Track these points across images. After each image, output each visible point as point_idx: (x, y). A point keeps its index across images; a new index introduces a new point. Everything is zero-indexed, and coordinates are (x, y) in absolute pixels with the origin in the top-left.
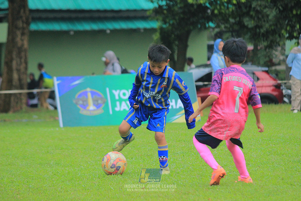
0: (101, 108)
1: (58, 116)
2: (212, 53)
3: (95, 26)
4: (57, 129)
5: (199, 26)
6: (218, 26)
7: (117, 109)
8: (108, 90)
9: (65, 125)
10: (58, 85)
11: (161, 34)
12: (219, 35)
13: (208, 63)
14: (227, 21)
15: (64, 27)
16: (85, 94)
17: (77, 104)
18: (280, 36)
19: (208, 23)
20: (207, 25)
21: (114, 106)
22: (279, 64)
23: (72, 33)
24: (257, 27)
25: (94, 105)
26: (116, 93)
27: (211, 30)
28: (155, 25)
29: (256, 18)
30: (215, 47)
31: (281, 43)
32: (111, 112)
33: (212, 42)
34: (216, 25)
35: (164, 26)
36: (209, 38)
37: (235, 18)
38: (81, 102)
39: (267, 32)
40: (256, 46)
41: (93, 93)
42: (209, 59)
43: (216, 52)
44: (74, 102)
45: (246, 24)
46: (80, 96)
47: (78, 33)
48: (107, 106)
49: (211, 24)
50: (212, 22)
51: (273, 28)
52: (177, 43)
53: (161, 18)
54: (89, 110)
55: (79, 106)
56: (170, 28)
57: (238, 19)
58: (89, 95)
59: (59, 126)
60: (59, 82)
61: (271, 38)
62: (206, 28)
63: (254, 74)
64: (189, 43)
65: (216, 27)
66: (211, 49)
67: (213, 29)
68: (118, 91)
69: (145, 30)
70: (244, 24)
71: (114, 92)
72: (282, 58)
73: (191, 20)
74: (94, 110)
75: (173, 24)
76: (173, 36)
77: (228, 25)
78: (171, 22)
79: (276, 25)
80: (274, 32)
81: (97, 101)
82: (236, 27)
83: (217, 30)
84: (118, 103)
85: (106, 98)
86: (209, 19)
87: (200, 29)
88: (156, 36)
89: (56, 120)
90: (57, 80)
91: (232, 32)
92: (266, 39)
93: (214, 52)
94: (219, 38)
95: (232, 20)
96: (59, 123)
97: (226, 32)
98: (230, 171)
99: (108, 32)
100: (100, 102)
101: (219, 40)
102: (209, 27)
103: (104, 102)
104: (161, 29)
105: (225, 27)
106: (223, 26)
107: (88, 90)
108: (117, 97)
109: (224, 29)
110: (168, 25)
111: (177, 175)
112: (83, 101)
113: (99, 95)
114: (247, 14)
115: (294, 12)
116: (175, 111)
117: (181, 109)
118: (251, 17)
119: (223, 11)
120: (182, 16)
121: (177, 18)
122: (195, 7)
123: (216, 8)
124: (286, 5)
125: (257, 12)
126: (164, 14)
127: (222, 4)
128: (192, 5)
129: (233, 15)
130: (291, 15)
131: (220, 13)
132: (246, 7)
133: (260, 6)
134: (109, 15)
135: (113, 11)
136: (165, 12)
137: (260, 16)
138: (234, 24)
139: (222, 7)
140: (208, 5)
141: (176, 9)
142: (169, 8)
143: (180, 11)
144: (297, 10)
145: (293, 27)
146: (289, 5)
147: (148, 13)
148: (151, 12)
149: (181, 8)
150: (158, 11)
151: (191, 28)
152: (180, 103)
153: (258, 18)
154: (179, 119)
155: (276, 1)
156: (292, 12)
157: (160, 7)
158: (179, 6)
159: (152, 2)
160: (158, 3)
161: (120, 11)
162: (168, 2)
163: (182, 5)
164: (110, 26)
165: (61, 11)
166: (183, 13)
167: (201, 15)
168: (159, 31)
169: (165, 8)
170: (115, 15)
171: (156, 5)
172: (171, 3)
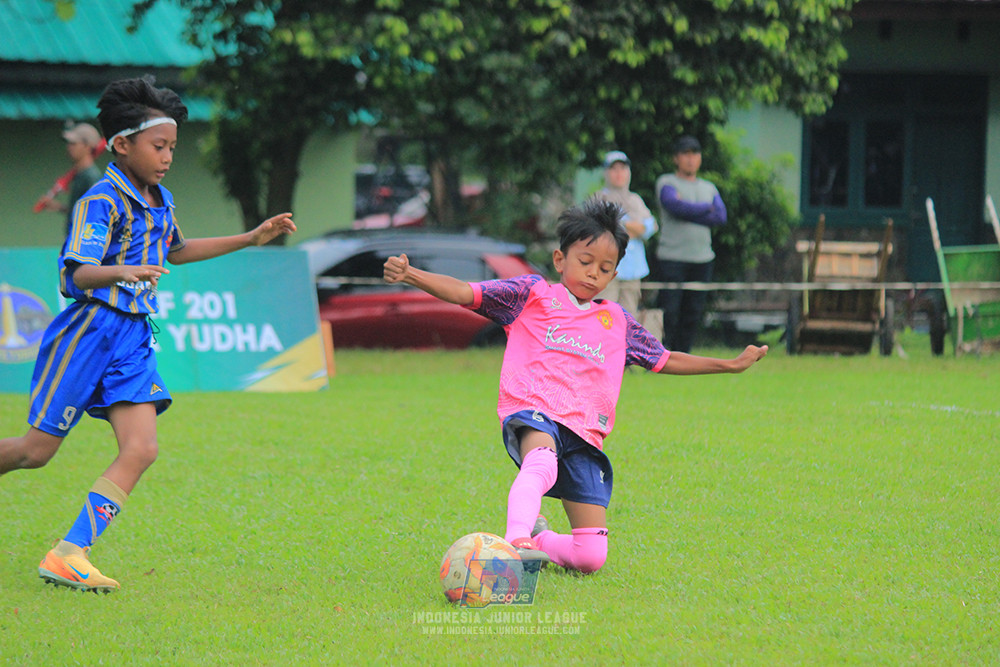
5: (331, 121)
6: (384, 123)
11: (221, 137)
12: (390, 149)
13: (358, 225)
14: (410, 108)
18: (563, 158)
19: (356, 110)
20: (353, 118)
24: (496, 128)
25: (20, 332)
27: (365, 132)
28: (206, 110)
29: (495, 106)
31: (563, 178)
34: (378, 118)
35: (233, 116)
37: (432, 100)
39: (524, 142)
40: (493, 185)
41: (18, 299)
49: (365, 117)
50: (368, 110)
51: (542, 134)
52: (267, 164)
53: (220, 93)
54: (5, 347)
56: (246, 122)
57: (442, 105)
58: (8, 303)
61: (535, 160)
62: (350, 127)
63: (483, 262)
64: (305, 166)
65: (379, 125)
67: (372, 128)
73: (309, 100)
74: (20, 348)
75: (256, 111)
76: (256, 146)
77: (412, 121)
78: (252, 104)
79: (551, 127)
80: (545, 147)
82: (438, 128)
83: (380, 133)
86: (361, 100)
87: (334, 130)
88: (208, 144)
91: (426, 140)
92: (524, 167)
95: (425, 107)
97: (408, 140)
98: (401, 531)
100: (37, 324)
102: (359, 126)
104: (223, 123)
105: (405, 127)
106: (397, 123)
107: (5, 288)
109: (401, 132)
110: (240, 112)
111: (249, 537)
113: (34, 304)
114: (470, 91)
115: (602, 93)
116: (255, 359)
117: (271, 353)
118: (480, 100)
119: (398, 81)
120: (281, 89)
121: (268, 93)
122: (321, 66)
123: (377, 72)
124: (580, 72)
125: (499, 88)
126: (231, 80)
127: (397, 62)
128: (313, 61)
129: (428, 91)
130: (594, 102)
131: (390, 87)
132: (467, 72)
133: (508, 70)
134: (74, 77)
135: (84, 67)
136: (234, 74)
137: (507, 100)
138: (433, 117)
139: (397, 70)
140: (357, 61)
141: (265, 67)
142: (246, 64)
143: (277, 74)
144: (608, 88)
145: (597, 135)
146: (589, 73)
147: (184, 78)
148: (193, 73)
149: (277, 66)
150: (214, 72)
151: (308, 123)
152: (270, 337)
153: (502, 106)
154: (266, 381)
155: (551, 60)
156: (595, 92)
157: (221, 60)
158: (274, 59)
159: (197, 45)
160: (213, 48)
161: (106, 68)
162: (244, 47)
163: (284, 58)
164: (75, 109)
166: (286, 80)
167: (335, 89)
168: (216, 129)
169: (233, 62)
170: (92, 78)
171: (208, 55)
172: (253, 52)
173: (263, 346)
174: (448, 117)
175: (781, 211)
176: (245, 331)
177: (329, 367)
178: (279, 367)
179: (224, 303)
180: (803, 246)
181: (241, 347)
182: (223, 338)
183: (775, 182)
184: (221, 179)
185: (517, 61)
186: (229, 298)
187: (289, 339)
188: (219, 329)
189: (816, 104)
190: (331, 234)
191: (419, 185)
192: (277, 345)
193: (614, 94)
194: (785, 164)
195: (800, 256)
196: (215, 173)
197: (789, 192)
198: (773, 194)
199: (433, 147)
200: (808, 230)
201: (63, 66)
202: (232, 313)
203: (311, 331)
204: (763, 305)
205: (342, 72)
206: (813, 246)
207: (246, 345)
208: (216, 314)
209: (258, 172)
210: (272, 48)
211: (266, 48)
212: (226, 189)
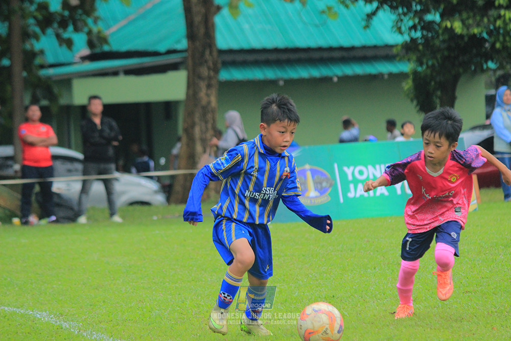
0: (327, 194)
2: (493, 108)
3: (315, 72)
5: (473, 68)
6: (501, 67)
7: (351, 195)
8: (336, 166)
11: (414, 80)
12: (502, 81)
15: (269, 74)
16: (303, 173)
19: (486, 62)
20: (485, 66)
21: (346, 190)
23: (281, 83)
25: (316, 189)
26: (349, 171)
27: (491, 73)
28: (406, 67)
30: (497, 98)
32: (342, 200)
33: (492, 92)
34: (498, 65)
35: (419, 69)
36: (489, 85)
41: (314, 172)
43: (499, 106)
47: (290, 82)
48: (336, 190)
49: (491, 65)
50: (492, 61)
52: (439, 93)
53: (414, 58)
54: (308, 197)
56: (429, 72)
58: (309, 174)
62: (483, 71)
64: (458, 94)
65: (498, 69)
66: (491, 102)
67: (495, 71)
68: (352, 168)
69: (391, 75)
71: (345, 169)
73: (461, 58)
74: (316, 197)
75: (433, 65)
76: (433, 83)
78: (430, 63)
81: (321, 183)
83: (500, 73)
84: (352, 186)
85: (335, 179)
86: (488, 56)
87: (475, 73)
88: (408, 85)
93: (495, 104)
99: (335, 79)
100: (324, 184)
101: (503, 88)
102: (488, 69)
103: (331, 185)
104: (415, 73)
106: (509, 67)
107: (307, 167)
108: (350, 178)
110: (425, 67)
113: (322, 174)
120: (446, 53)
121: (439, 56)
122: (466, 39)
123: (497, 40)
126: (419, 51)
127: (507, 33)
128: (461, 36)
131: (505, 48)
134: (336, 54)
135: (341, 49)
136: (421, 47)
139: (507, 38)
140: (485, 35)
141: (437, 42)
142: (427, 41)
143: (443, 46)
147: (395, 51)
148: (399, 48)
149: (444, 41)
150: (410, 47)
151: (461, 70)
157: (413, 40)
158: (441, 38)
159: (401, 33)
160: (409, 34)
161: (353, 48)
162: (425, 33)
163: (446, 37)
164: (337, 71)
165: (264, 51)
166: (449, 48)
167: (474, 51)
168: (411, 77)
169: (420, 41)
170: (345, 54)
171: (407, 38)
172: (430, 35)
184: (415, 102)
190: (474, 128)
196: (412, 101)
201: (331, 49)
205: (476, 41)
209: (434, 98)
210: (440, 32)
211: (437, 32)
212: (418, 108)
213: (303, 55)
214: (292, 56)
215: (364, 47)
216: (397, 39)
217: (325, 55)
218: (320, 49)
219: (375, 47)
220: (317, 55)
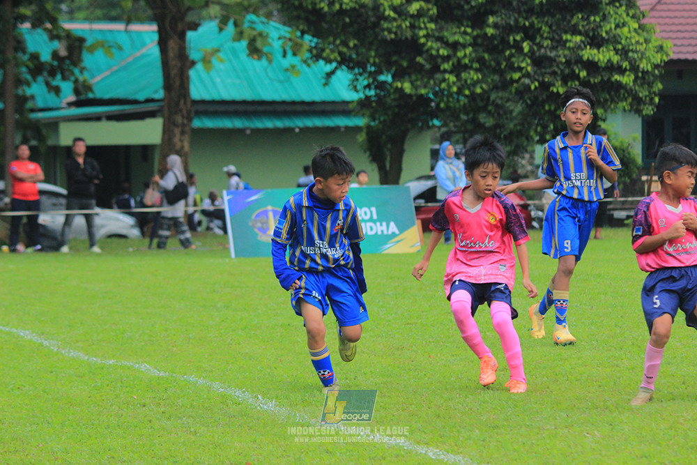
1: (228, 243)
2: (437, 161)
3: (279, 124)
4: (227, 260)
5: (420, 124)
6: (445, 125)
9: (237, 255)
10: (229, 201)
11: (368, 134)
12: (445, 137)
13: (432, 173)
14: (457, 118)
15: (238, 123)
16: (265, 213)
17: (253, 226)
18: (529, 138)
19: (432, 119)
20: (431, 124)
22: (526, 177)
23: (248, 132)
24: (497, 126)
27: (436, 129)
28: (360, 122)
29: (496, 115)
30: (441, 152)
31: (529, 149)
33: (437, 147)
34: (442, 122)
35: (372, 124)
36: (434, 141)
37: (467, 113)
38: (259, 225)
39: (511, 133)
41: (276, 213)
42: (432, 168)
43: (442, 159)
44: (250, 224)
45: (482, 121)
46: (258, 216)
47: (256, 132)
49: (436, 122)
50: (437, 119)
51: (518, 128)
52: (389, 146)
53: (368, 113)
55: (256, 230)
56: (381, 126)
57: (471, 115)
58: (271, 215)
59: (229, 256)
60: (230, 197)
61: (515, 140)
62: (429, 128)
64: (406, 146)
65: (442, 126)
66: (435, 155)
67: (439, 128)
69: (347, 128)
70: (480, 122)
72: (529, 168)
73: (409, 116)
75: (385, 121)
76: (384, 137)
77: (458, 124)
78: (382, 119)
79: (522, 124)
80: (520, 134)
82: (470, 127)
83: (444, 130)
86: (434, 115)
87: (422, 129)
88: (362, 137)
89: (226, 248)
90: (228, 195)
91: (464, 132)
92: (510, 143)
93: (439, 158)
94: (447, 140)
95: (464, 117)
96: (229, 252)
97: (455, 132)
99: (297, 130)
101: (446, 144)
102: (434, 126)
104: (368, 127)
105: (455, 126)
106: (451, 125)
107: (269, 208)
109: (453, 129)
110: (377, 122)
112: (262, 223)
114: (484, 109)
115: (547, 108)
116: (387, 238)
117: (394, 235)
118: (489, 113)
119: (452, 105)
120: (396, 110)
121: (390, 113)
122: (414, 98)
123: (442, 100)
124: (536, 98)
125: (498, 106)
126: (372, 107)
127: (451, 95)
128: (410, 96)
129: (465, 109)
130: (543, 112)
131: (448, 107)
132: (482, 100)
133: (502, 98)
134: (298, 108)
135: (303, 103)
136: (374, 104)
137: (501, 112)
138: (467, 121)
139: (451, 99)
140: (431, 96)
141: (389, 101)
142: (380, 99)
143: (394, 104)
144: (550, 106)
145: (545, 127)
146: (540, 99)
147: (351, 106)
148: (355, 104)
149: (395, 100)
150: (364, 104)
151: (409, 126)
152: (393, 228)
153: (499, 114)
154: (392, 249)
155: (523, 92)
156: (544, 107)
157: (367, 98)
158: (392, 97)
159: (357, 91)
160: (364, 92)
161: (313, 103)
162: (378, 91)
163: (397, 96)
164: (299, 123)
165: (234, 102)
166: (399, 106)
167: (422, 109)
168: (365, 130)
169: (373, 99)
170: (307, 108)
171: (362, 96)
172: (382, 93)
173: (390, 232)
174: (474, 121)
175: (634, 161)
176: (381, 225)
177: (421, 241)
178: (398, 242)
179: (371, 212)
180: (644, 178)
181: (379, 233)
182: (371, 229)
183: (630, 148)
184: (368, 153)
185: (505, 94)
186: (374, 209)
187: (402, 229)
188: (369, 224)
189: (649, 110)
190: (420, 178)
191: (461, 153)
192: (397, 232)
193: (553, 108)
194: (634, 139)
195: (643, 182)
196: (365, 152)
197: (637, 152)
198: (629, 153)
199: (466, 135)
200: (646, 169)
201: (294, 103)
202: (375, 217)
203: (413, 224)
204: (627, 206)
205: (423, 100)
206: (649, 177)
207: (382, 231)
208: (368, 217)
209: (385, 150)
210: (392, 91)
211: (388, 91)
212: (370, 158)
213: (268, 108)
214: (260, 108)
215: (324, 103)
216: (353, 96)
217: (289, 108)
218: (284, 103)
219: (333, 103)
220: (280, 108)
